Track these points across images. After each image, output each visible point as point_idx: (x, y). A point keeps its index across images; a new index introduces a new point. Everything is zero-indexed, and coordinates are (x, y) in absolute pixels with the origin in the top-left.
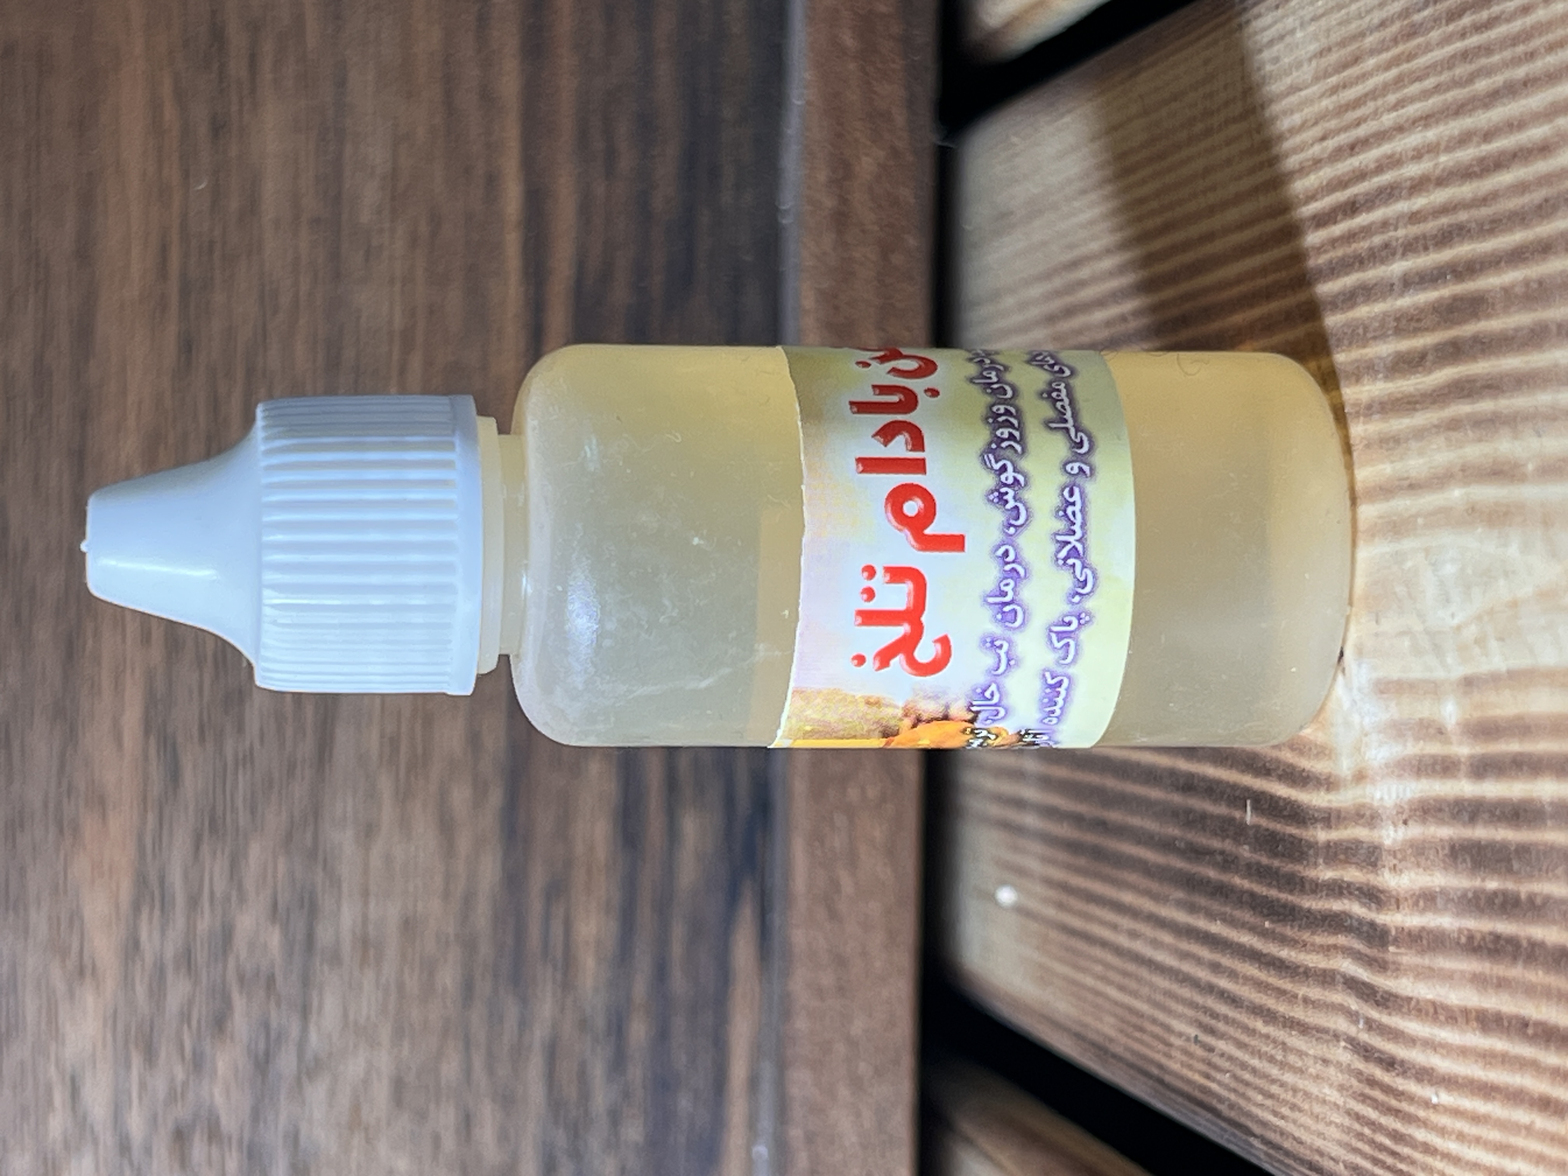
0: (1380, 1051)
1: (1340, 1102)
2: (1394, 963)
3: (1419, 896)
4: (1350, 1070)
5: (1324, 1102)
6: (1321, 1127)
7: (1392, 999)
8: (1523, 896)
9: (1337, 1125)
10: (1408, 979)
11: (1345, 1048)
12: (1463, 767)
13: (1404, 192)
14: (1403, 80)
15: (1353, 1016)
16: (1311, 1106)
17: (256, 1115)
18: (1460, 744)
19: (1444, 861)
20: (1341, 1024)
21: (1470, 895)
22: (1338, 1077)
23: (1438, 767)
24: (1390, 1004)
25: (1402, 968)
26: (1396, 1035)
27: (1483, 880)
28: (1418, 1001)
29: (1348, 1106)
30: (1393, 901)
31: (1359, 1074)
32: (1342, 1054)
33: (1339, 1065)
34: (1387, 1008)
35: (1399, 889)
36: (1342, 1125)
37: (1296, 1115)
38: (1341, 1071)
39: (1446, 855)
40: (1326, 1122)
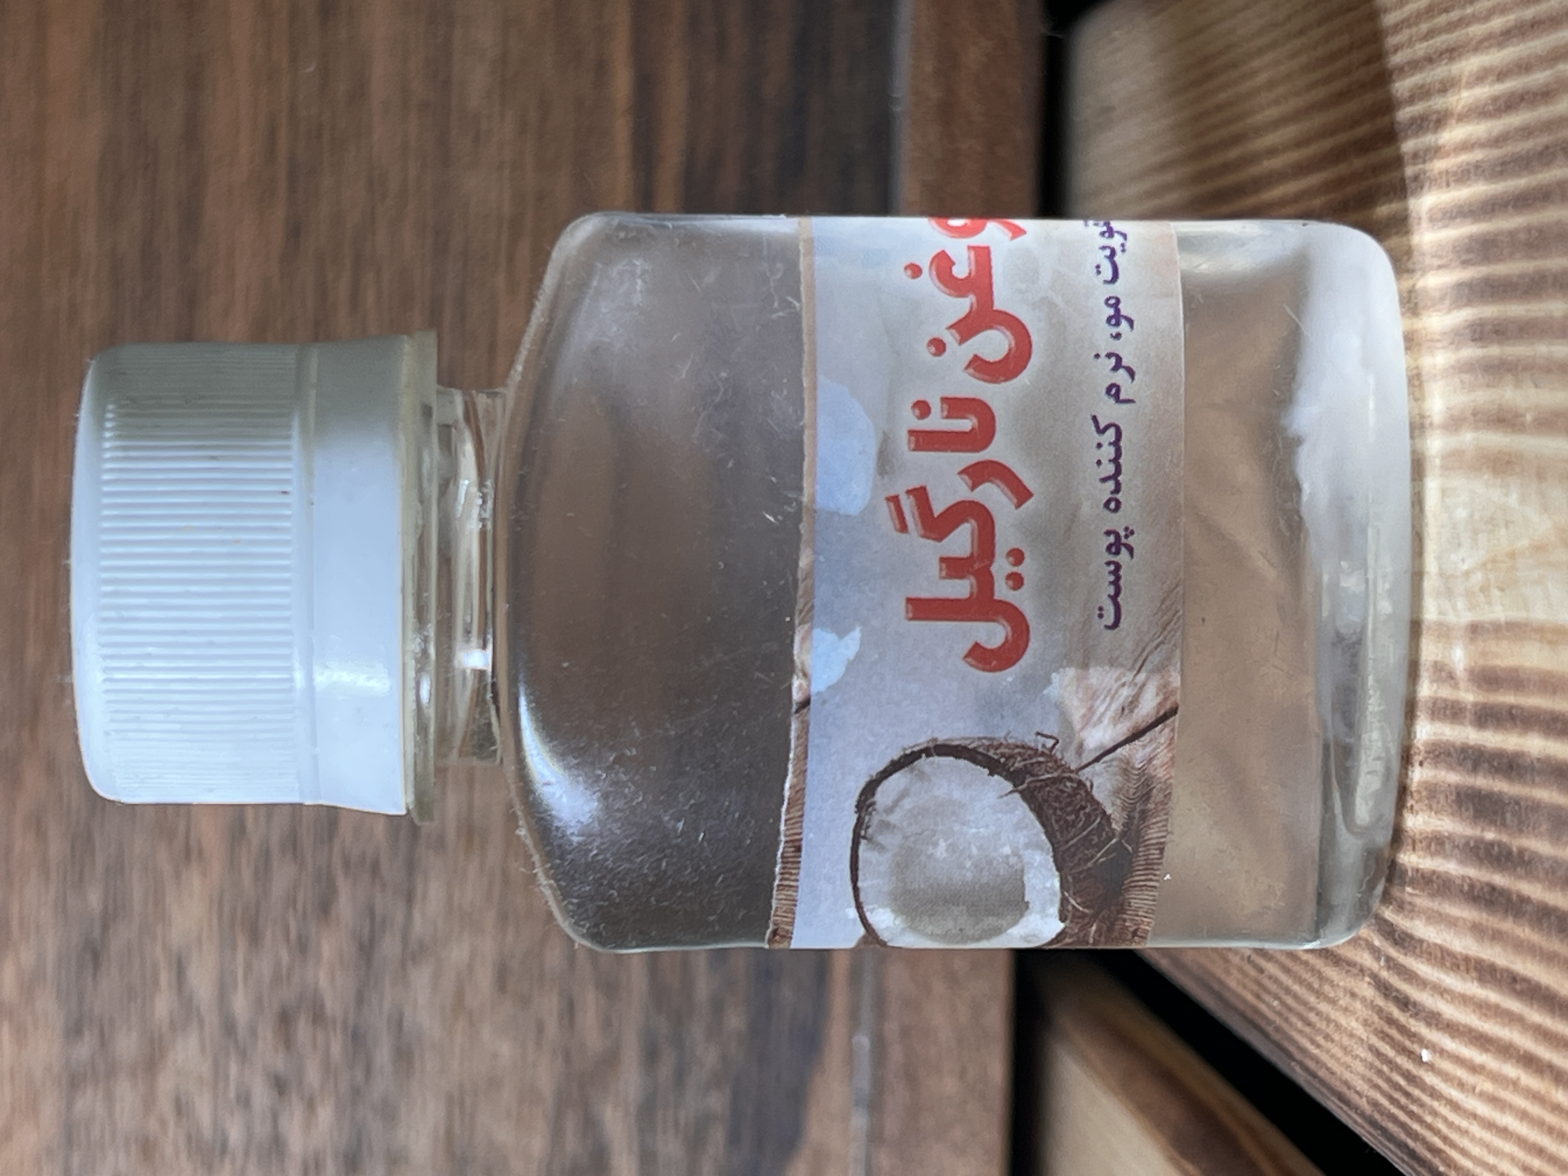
0: (1397, 991)
1: (1364, 1037)
2: (1410, 903)
3: (1432, 839)
4: (1372, 1006)
5: (1352, 1035)
6: (1348, 1059)
7: (1408, 939)
8: (1515, 849)
9: (1362, 1060)
10: (1421, 921)
11: (1369, 983)
12: (1468, 715)
13: (1432, 125)
14: (1433, 10)
15: (1376, 952)
16: (1341, 1038)
17: (360, 999)
18: (1467, 691)
19: (1451, 807)
20: (1366, 959)
21: (1472, 844)
22: (1363, 1012)
23: (1448, 712)
24: (1406, 944)
25: (1416, 910)
26: (1409, 975)
27: (1483, 830)
28: (1428, 944)
29: (1370, 1042)
30: (1410, 841)
31: (1380, 1011)
32: (1366, 990)
33: (1364, 1000)
34: (1404, 947)
35: (1415, 831)
36: (1366, 1060)
37: (1329, 1045)
38: (1366, 1006)
39: (1453, 801)
40: (1352, 1056)
